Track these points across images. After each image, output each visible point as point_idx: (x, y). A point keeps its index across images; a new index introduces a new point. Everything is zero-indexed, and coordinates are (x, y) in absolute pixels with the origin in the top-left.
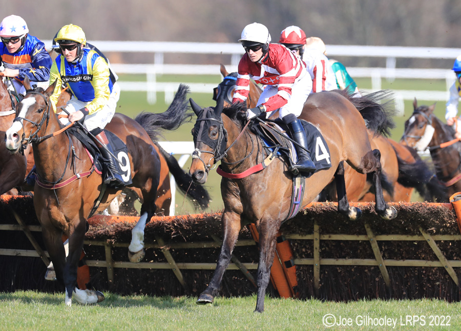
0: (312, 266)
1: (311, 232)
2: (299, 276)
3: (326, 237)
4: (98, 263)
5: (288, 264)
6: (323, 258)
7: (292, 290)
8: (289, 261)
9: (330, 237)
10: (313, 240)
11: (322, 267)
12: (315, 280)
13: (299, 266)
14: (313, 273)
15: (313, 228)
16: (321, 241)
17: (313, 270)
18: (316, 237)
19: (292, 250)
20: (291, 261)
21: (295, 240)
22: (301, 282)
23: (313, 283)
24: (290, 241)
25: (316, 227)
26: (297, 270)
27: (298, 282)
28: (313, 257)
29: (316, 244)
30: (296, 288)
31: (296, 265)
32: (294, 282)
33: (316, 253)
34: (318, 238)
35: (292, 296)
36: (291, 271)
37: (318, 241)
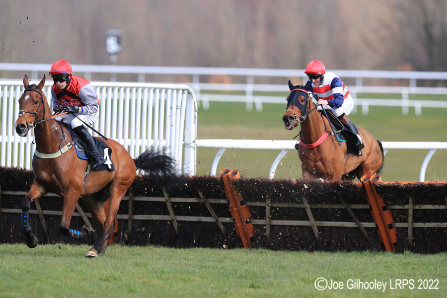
0: (407, 228)
1: (407, 203)
2: (397, 235)
3: (417, 207)
4: (260, 222)
5: (391, 226)
6: (415, 222)
7: (393, 245)
8: (391, 224)
9: (420, 207)
10: (408, 209)
11: (414, 229)
12: (409, 238)
13: (398, 228)
14: (407, 233)
15: (408, 200)
16: (414, 210)
17: (408, 230)
18: (409, 207)
19: (393, 216)
20: (393, 225)
21: (395, 209)
22: (399, 239)
23: (408, 241)
24: (392, 210)
25: (411, 200)
26: (396, 231)
27: (397, 240)
28: (408, 222)
29: (410, 212)
30: (395, 244)
31: (396, 228)
32: (394, 240)
33: (410, 219)
34: (412, 208)
35: (392, 251)
36: (392, 232)
37: (412, 210)
